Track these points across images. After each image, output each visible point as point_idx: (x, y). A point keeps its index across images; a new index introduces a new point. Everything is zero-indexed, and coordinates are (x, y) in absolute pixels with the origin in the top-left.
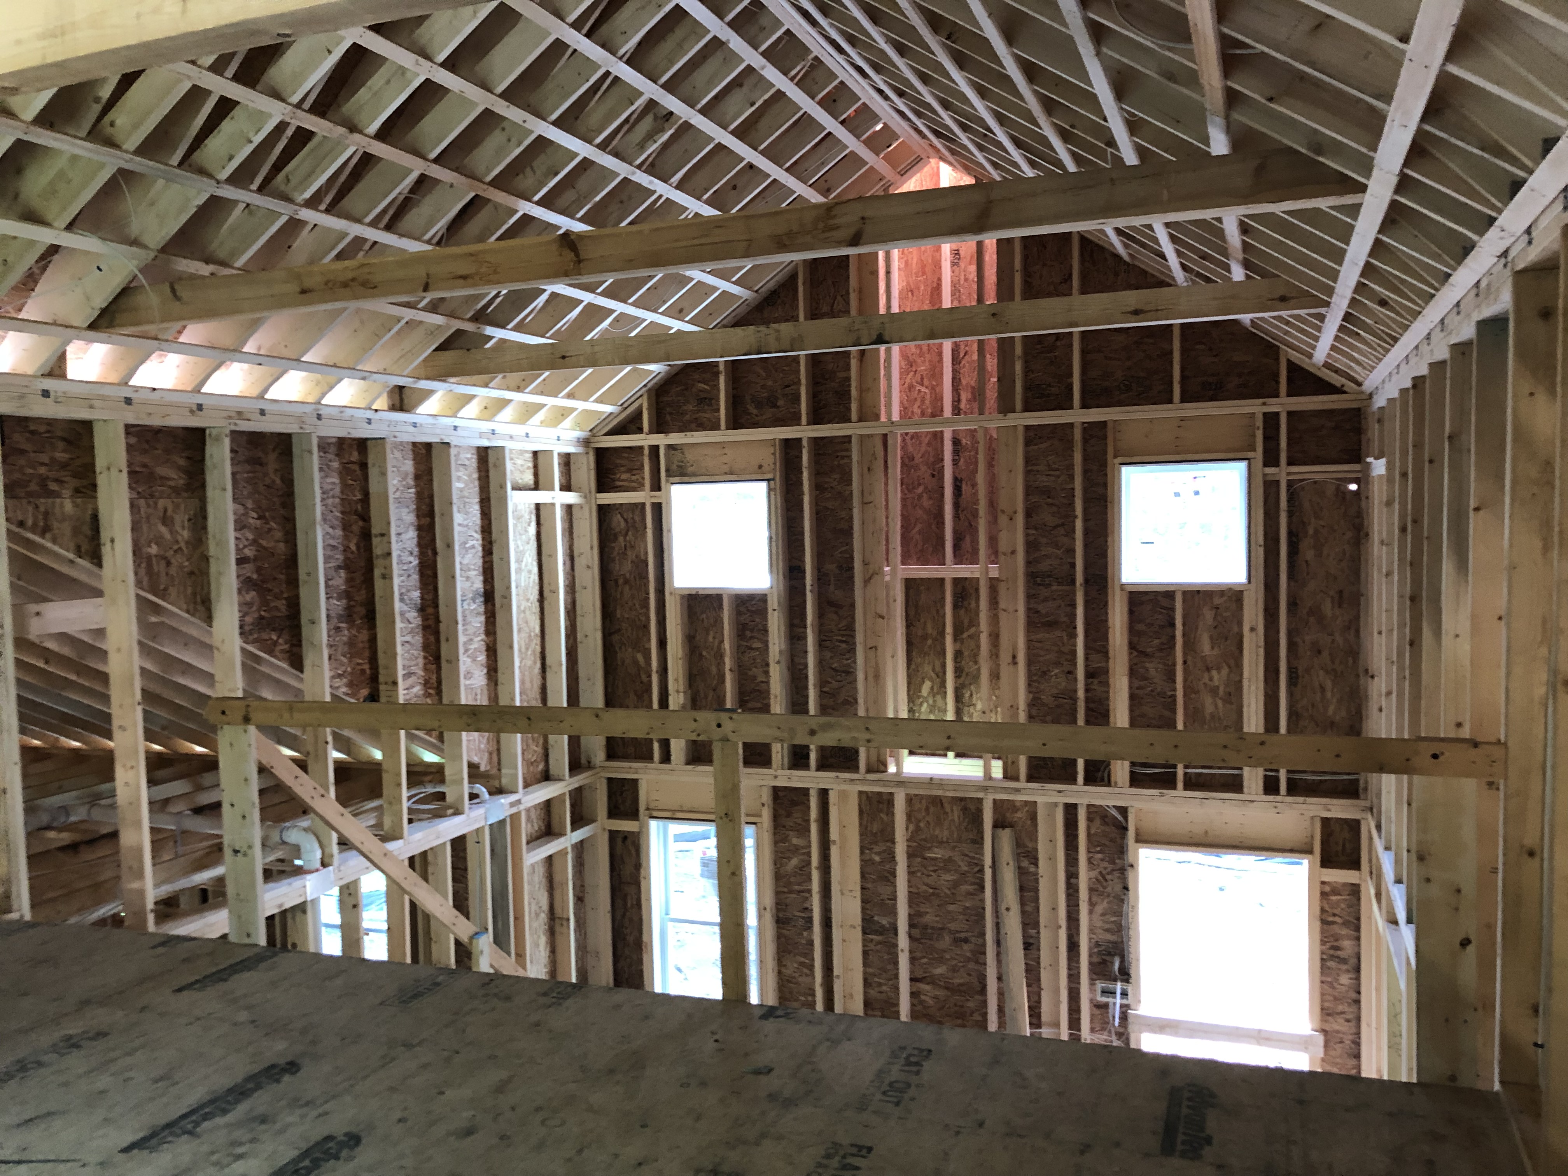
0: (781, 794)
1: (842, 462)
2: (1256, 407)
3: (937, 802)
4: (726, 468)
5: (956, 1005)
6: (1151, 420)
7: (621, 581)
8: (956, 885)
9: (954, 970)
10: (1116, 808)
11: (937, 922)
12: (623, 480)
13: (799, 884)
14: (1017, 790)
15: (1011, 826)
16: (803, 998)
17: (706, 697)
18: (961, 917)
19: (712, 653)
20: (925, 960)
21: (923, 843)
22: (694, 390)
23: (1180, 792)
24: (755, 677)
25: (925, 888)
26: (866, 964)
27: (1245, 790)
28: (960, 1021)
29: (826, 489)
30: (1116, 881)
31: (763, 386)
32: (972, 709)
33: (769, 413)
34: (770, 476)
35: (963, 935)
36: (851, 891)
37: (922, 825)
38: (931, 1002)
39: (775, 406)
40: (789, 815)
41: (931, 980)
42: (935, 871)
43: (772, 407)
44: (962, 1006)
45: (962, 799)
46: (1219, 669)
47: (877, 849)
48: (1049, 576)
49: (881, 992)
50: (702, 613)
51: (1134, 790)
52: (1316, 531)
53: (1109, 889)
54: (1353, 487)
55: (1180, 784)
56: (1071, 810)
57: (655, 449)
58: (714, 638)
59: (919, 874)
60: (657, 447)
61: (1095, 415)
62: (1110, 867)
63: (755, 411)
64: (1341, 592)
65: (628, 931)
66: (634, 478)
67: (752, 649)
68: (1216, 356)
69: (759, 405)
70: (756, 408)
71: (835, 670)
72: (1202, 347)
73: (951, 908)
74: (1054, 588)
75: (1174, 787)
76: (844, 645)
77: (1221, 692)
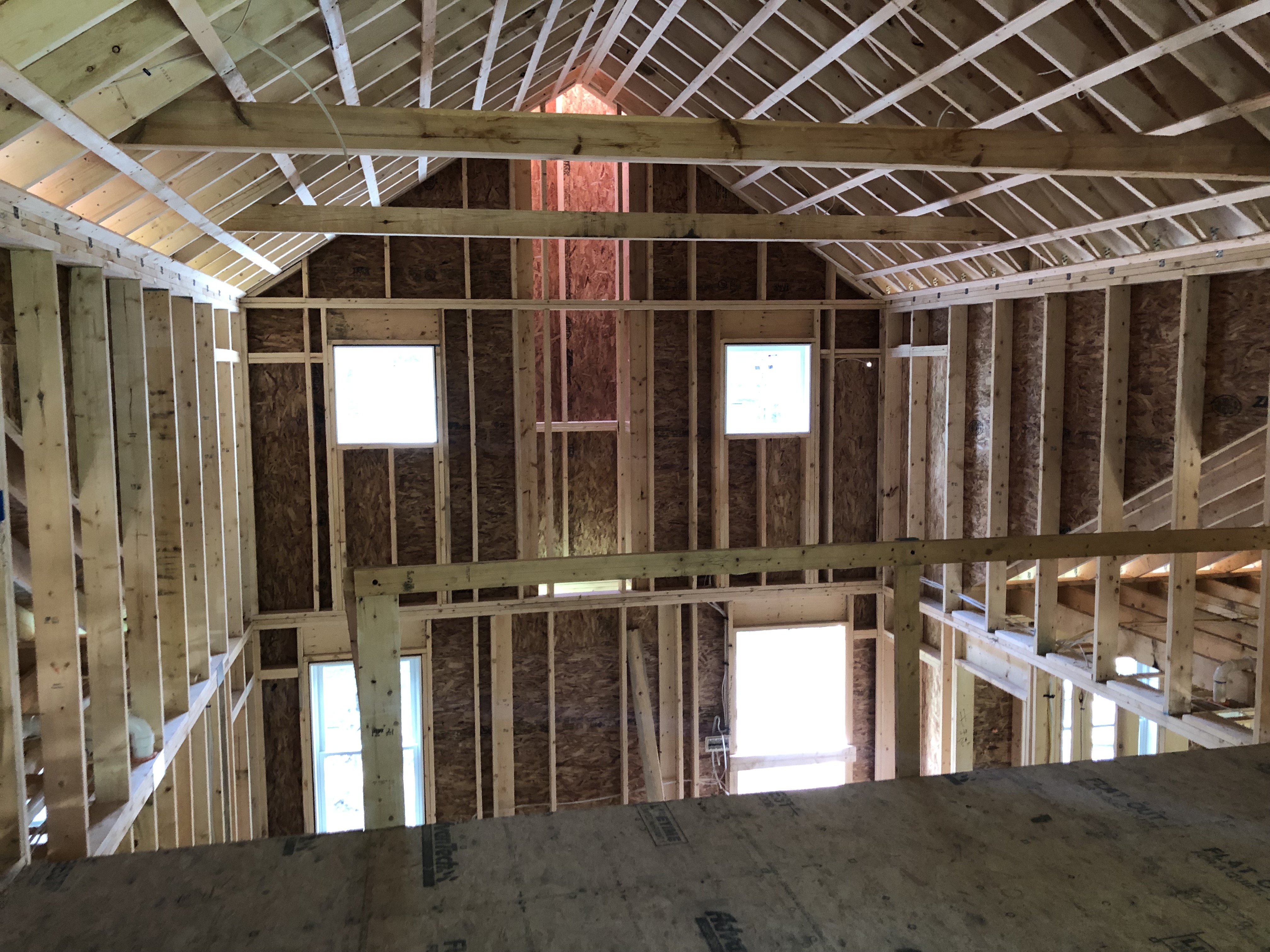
0: (438, 626)
1: (497, 332)
2: (815, 306)
3: (578, 615)
4: (388, 333)
5: (591, 779)
6: (744, 312)
7: (269, 439)
8: (592, 681)
9: (591, 750)
10: (718, 603)
11: (577, 714)
12: (271, 341)
13: (455, 702)
14: (648, 598)
15: (637, 627)
16: (458, 801)
17: (362, 545)
18: (597, 707)
19: (369, 504)
20: (565, 748)
21: (566, 651)
22: (350, 259)
23: (764, 586)
24: (413, 524)
25: (568, 687)
26: (516, 760)
27: (807, 581)
28: (595, 791)
29: (483, 355)
30: (714, 659)
31: (420, 261)
32: (581, 538)
33: (427, 286)
34: (436, 342)
35: (597, 721)
36: (505, 700)
37: (565, 636)
38: (570, 780)
39: (434, 279)
40: (445, 643)
41: (572, 763)
42: (576, 672)
43: (429, 280)
44: (596, 779)
45: (598, 611)
46: (784, 495)
47: (526, 662)
48: (667, 430)
49: (529, 781)
50: (359, 467)
51: (733, 589)
52: (846, 396)
53: (709, 666)
54: (869, 365)
55: (764, 581)
56: (686, 608)
57: (315, 314)
58: (371, 489)
59: (562, 677)
60: (318, 311)
61: (708, 305)
62: (709, 650)
63: (414, 283)
64: (861, 438)
65: (279, 773)
66: (285, 339)
67: (412, 498)
68: (784, 266)
69: (417, 278)
70: (415, 279)
71: (491, 513)
72: (775, 259)
73: (588, 700)
74: (671, 438)
75: (759, 584)
76: (498, 491)
77: (785, 512)
